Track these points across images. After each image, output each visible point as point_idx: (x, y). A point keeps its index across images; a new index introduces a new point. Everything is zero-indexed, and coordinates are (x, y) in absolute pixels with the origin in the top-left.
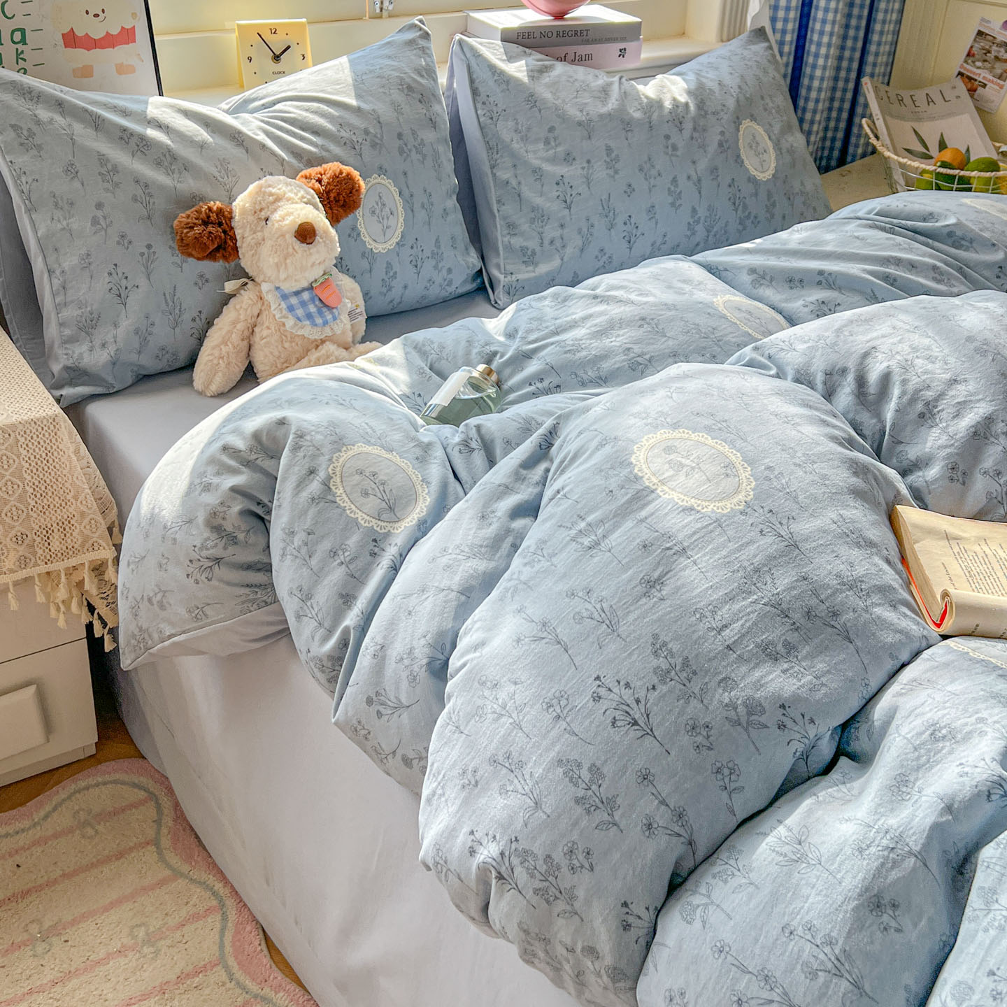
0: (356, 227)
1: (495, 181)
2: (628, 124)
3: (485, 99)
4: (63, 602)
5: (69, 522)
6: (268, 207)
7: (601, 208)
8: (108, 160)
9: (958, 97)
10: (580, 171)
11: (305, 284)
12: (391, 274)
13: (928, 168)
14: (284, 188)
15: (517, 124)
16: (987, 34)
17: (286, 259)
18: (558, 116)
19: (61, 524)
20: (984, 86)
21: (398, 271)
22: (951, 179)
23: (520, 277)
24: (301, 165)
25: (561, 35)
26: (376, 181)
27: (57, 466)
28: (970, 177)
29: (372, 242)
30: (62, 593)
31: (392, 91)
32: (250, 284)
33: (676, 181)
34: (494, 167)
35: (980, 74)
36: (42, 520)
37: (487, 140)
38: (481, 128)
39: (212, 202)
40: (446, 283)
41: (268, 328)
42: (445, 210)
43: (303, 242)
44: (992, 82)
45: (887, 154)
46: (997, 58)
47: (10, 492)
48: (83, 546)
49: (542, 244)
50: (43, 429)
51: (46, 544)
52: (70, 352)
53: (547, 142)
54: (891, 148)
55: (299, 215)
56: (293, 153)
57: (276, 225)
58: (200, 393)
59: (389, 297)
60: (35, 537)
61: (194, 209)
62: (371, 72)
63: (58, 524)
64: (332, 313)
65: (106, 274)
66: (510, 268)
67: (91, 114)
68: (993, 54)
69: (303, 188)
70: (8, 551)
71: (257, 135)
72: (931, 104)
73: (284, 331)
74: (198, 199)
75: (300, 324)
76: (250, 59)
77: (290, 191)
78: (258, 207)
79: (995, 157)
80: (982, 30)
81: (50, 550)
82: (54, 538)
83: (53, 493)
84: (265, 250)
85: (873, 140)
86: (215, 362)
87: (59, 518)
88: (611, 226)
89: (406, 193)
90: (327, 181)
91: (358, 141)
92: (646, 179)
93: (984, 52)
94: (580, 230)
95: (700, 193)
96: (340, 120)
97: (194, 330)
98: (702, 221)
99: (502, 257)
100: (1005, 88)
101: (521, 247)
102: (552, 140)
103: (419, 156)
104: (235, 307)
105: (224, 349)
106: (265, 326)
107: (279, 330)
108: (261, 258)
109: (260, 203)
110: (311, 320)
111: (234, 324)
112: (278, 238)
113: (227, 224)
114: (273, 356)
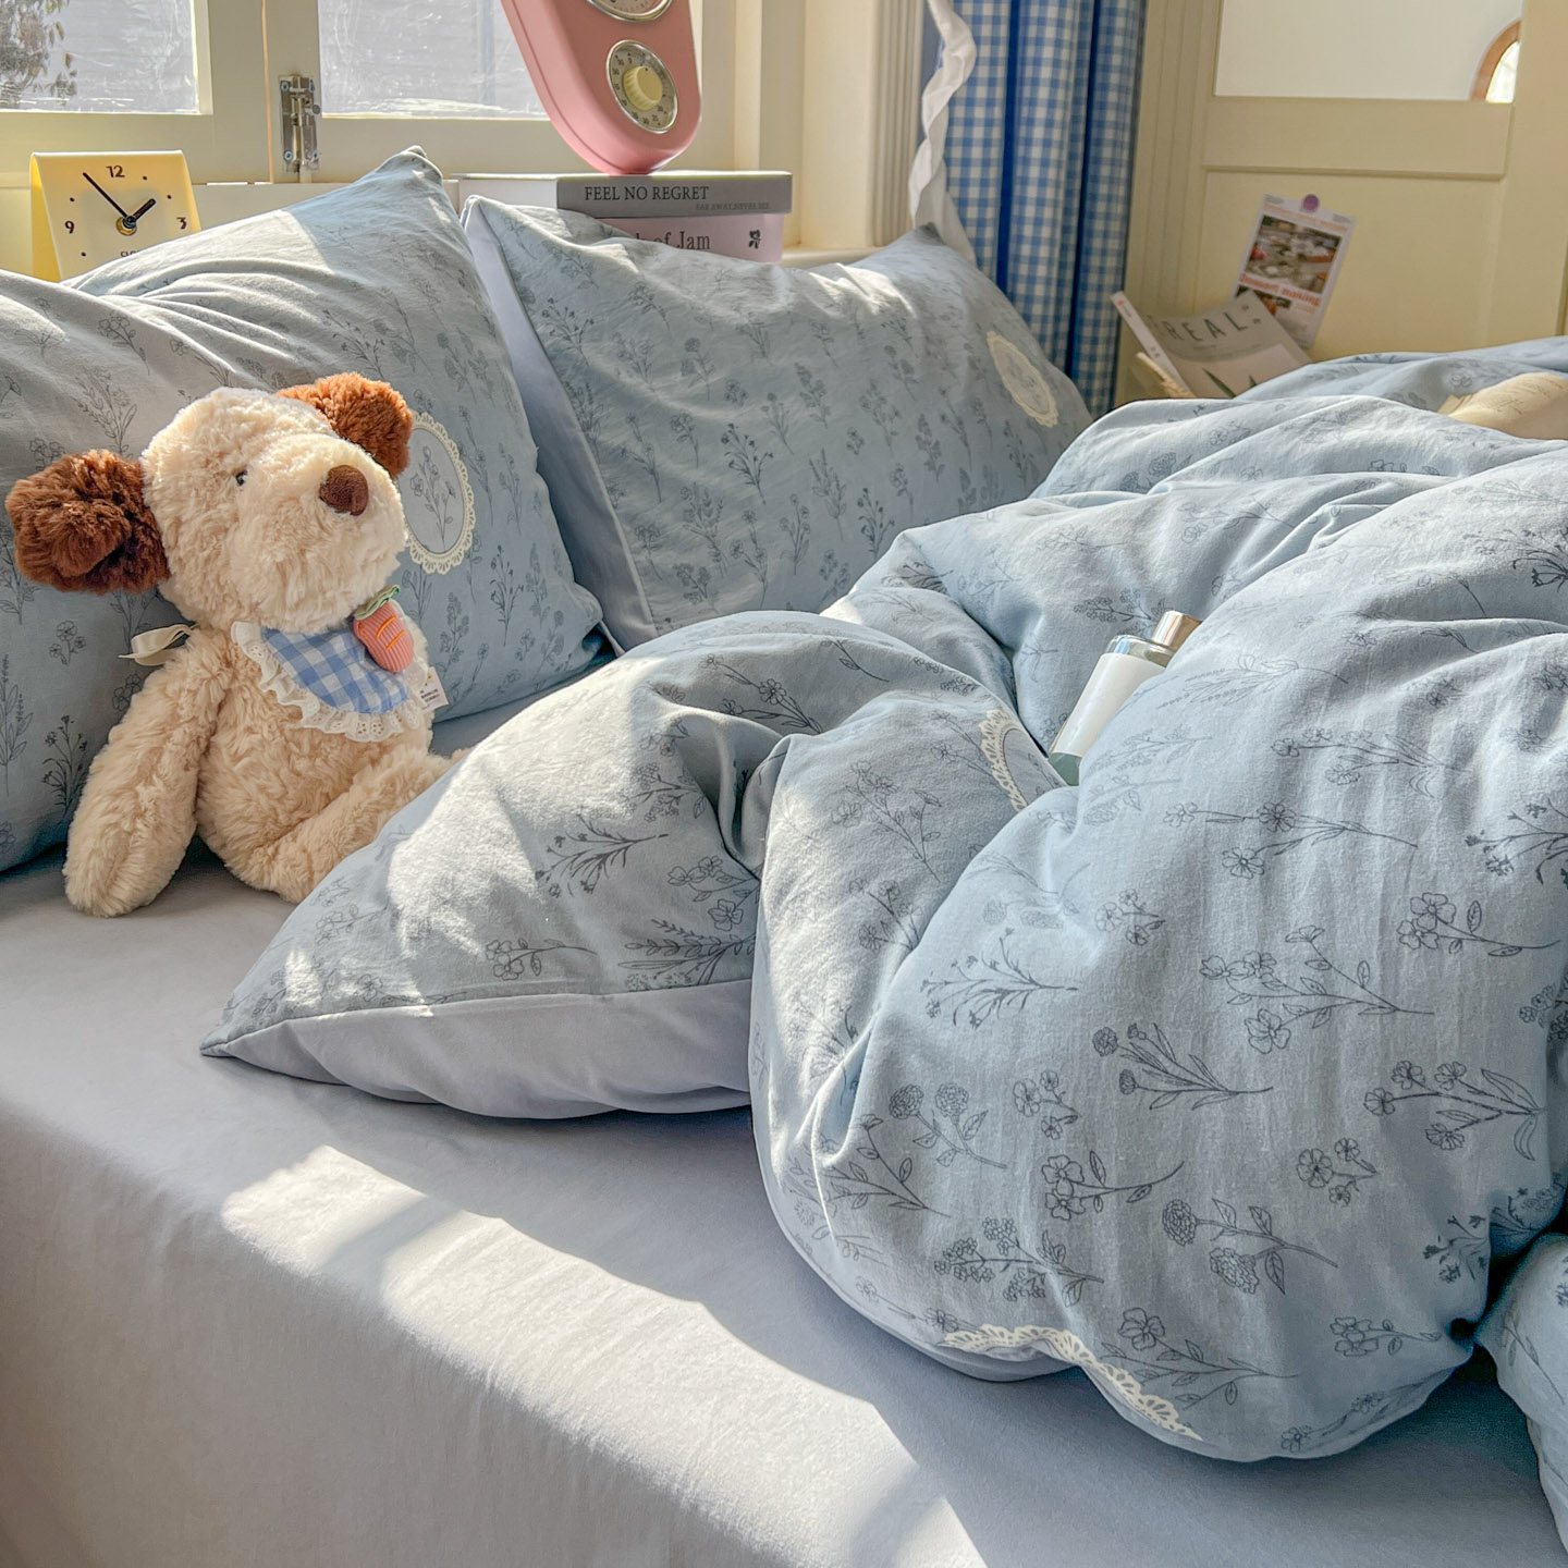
1: (597, 456)
2: (823, 327)
3: (546, 306)
6: (240, 447)
7: (813, 478)
9: (1258, 321)
10: (762, 415)
12: (458, 623)
15: (621, 342)
16: (1279, 221)
17: (302, 552)
18: (700, 319)
20: (1287, 304)
21: (471, 615)
25: (661, 195)
26: (416, 424)
29: (421, 551)
31: (408, 260)
33: (926, 424)
34: (589, 428)
35: (1275, 287)
37: (565, 377)
38: (551, 359)
39: (92, 452)
40: (553, 644)
41: (250, 730)
42: (536, 494)
43: (341, 510)
44: (1300, 296)
46: (1302, 257)
49: (717, 556)
53: (687, 368)
55: (324, 449)
61: (50, 469)
62: (355, 227)
64: (396, 683)
66: (659, 609)
68: (1295, 251)
71: (157, 324)
72: (1219, 335)
73: (294, 730)
74: (48, 452)
76: (71, 227)
78: (214, 449)
80: (1270, 214)
84: (244, 538)
86: (126, 826)
88: (838, 511)
89: (470, 450)
90: (338, 406)
91: (368, 345)
92: (878, 422)
93: (1278, 249)
94: (784, 521)
95: (966, 445)
96: (323, 304)
97: (53, 767)
98: (978, 495)
99: (641, 592)
100: (1322, 304)
101: (676, 567)
102: (697, 365)
103: (482, 383)
104: (163, 690)
105: (146, 794)
106: (241, 728)
107: (282, 732)
108: (233, 563)
109: (218, 440)
110: (357, 700)
111: (163, 731)
112: (280, 506)
113: (134, 498)
114: (268, 796)
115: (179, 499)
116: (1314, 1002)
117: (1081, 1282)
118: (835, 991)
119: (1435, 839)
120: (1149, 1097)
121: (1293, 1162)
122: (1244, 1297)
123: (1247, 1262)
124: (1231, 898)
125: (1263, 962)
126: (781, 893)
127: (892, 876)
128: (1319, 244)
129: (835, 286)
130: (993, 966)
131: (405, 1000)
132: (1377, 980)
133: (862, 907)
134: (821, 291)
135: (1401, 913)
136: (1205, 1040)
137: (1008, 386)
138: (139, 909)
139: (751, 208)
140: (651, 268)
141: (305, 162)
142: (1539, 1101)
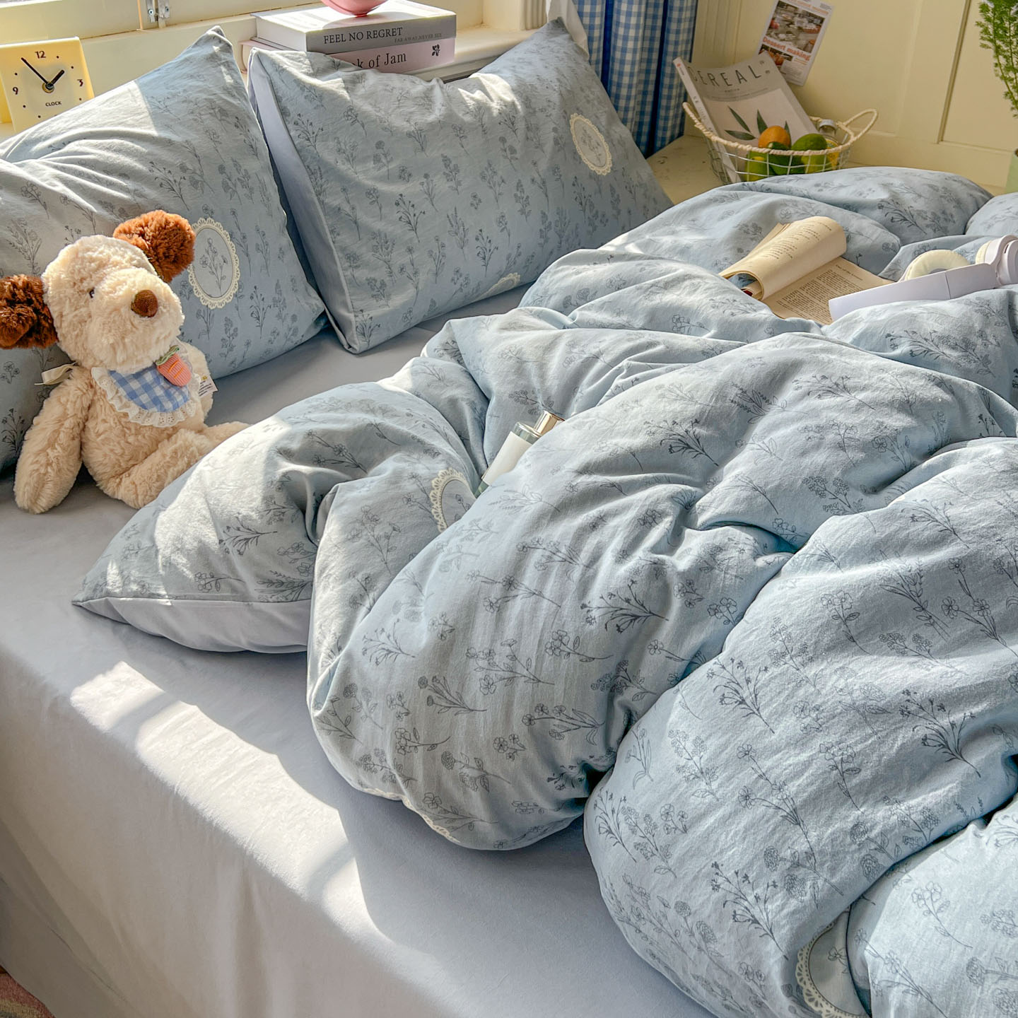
0: (187, 283)
1: (324, 211)
2: (460, 129)
3: (296, 118)
6: (91, 276)
7: (449, 225)
9: (767, 71)
10: (420, 188)
11: (150, 364)
12: (232, 332)
13: (761, 150)
14: (107, 251)
16: (788, 5)
17: (123, 338)
18: (385, 129)
20: (790, 58)
21: (239, 326)
22: (784, 160)
23: (373, 313)
24: (113, 217)
25: (372, 35)
26: (203, 225)
28: (801, 157)
29: (206, 298)
31: (204, 117)
32: (75, 371)
33: (522, 186)
34: (320, 194)
35: (784, 46)
37: (306, 164)
38: (298, 151)
39: (16, 277)
40: (291, 332)
41: (104, 421)
42: (281, 249)
43: (143, 316)
44: (798, 54)
45: (715, 138)
46: (800, 28)
49: (391, 274)
53: (377, 159)
54: (714, 131)
55: (134, 282)
56: (100, 203)
57: (106, 297)
58: (26, 511)
59: (231, 357)
62: (174, 96)
64: (182, 393)
66: (358, 305)
68: (796, 25)
69: (127, 248)
71: (55, 186)
72: (742, 81)
73: (126, 423)
75: (146, 412)
76: (16, 90)
77: (115, 253)
78: (77, 277)
79: (814, 131)
84: (94, 328)
85: (698, 125)
86: (42, 471)
88: (462, 244)
89: (238, 235)
90: (151, 234)
91: (175, 181)
92: (491, 187)
93: (787, 23)
94: (430, 253)
95: (547, 196)
96: (150, 157)
97: (7, 434)
98: (553, 225)
99: (347, 294)
100: (811, 61)
101: (367, 280)
102: (383, 157)
103: (246, 191)
104: (59, 400)
105: (52, 454)
106: (100, 419)
107: (120, 422)
108: (89, 339)
109: (79, 271)
110: (159, 406)
111: (60, 421)
112: (110, 314)
113: (37, 300)
114: (116, 454)
115: (61, 302)
116: (507, 675)
117: (408, 780)
118: (335, 627)
119: (569, 603)
120: (438, 708)
121: (492, 742)
122: (473, 793)
123: (473, 779)
124: (484, 618)
125: (490, 653)
126: (322, 572)
127: (368, 571)
128: (811, 22)
129: (472, 99)
130: (388, 637)
131: (159, 596)
132: (533, 667)
133: (353, 585)
134: (463, 102)
135: (548, 638)
136: (463, 686)
137: (580, 152)
138: (53, 509)
139: (430, 37)
140: (359, 93)
141: (161, 16)
142: (600, 721)
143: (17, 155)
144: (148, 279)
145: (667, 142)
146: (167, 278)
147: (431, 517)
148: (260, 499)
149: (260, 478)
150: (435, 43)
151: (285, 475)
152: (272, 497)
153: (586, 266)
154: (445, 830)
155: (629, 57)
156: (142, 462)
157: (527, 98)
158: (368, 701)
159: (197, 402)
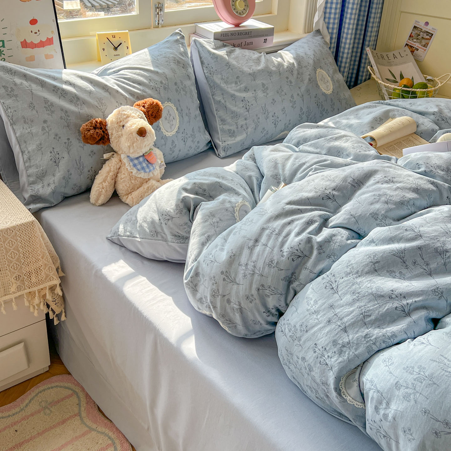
0: (159, 126)
1: (214, 101)
2: (270, 73)
3: (207, 65)
4: (37, 305)
5: (40, 269)
6: (124, 121)
7: (262, 110)
8: (48, 101)
9: (407, 55)
10: (252, 95)
11: (142, 154)
12: (174, 145)
13: (398, 88)
14: (130, 112)
15: (222, 76)
16: (418, 28)
17: (133, 144)
18: (240, 71)
19: (36, 270)
20: (417, 50)
21: (177, 144)
22: (408, 92)
23: (229, 143)
24: (134, 99)
25: (240, 34)
26: (167, 104)
27: (34, 244)
28: (415, 91)
29: (166, 132)
30: (36, 301)
31: (171, 63)
32: (115, 155)
33: (293, 96)
34: (213, 95)
35: (416, 45)
36: (27, 269)
37: (209, 83)
38: (206, 78)
39: (97, 119)
40: (197, 148)
41: (124, 174)
42: (195, 115)
43: (141, 136)
44: (421, 48)
45: (380, 82)
46: (422, 37)
47: (13, 257)
48: (45, 279)
49: (237, 128)
50: (27, 227)
51: (29, 279)
52: (33, 188)
53: (236, 83)
54: (380, 79)
55: (139, 124)
56: (130, 94)
57: (128, 129)
59: (173, 155)
60: (24, 277)
61: (89, 122)
62: (161, 55)
63: (34, 270)
64: (153, 166)
65: (49, 153)
66: (224, 139)
67: (39, 80)
68: (421, 36)
69: (138, 111)
70: (12, 284)
71: (114, 86)
72: (396, 58)
73: (132, 175)
74: (90, 117)
75: (139, 172)
76: (104, 50)
77: (133, 113)
78: (119, 121)
79: (425, 82)
80: (416, 26)
81: (31, 282)
82: (33, 276)
83: (32, 256)
84: (123, 139)
85: (373, 76)
86: (100, 190)
87: (35, 267)
88: (267, 118)
89: (179, 109)
90: (147, 106)
91: (158, 87)
92: (280, 96)
93: (417, 35)
94: (254, 120)
95: (303, 101)
96: (150, 78)
97: (89, 176)
98: (305, 113)
99: (220, 135)
100: (426, 51)
101: (228, 129)
102: (238, 82)
103: (184, 92)
104: (109, 165)
105: (104, 184)
106: (122, 173)
107: (129, 175)
108: (121, 143)
109: (120, 119)
110: (144, 170)
111: (108, 173)
112: (129, 134)
113: (104, 128)
114: (127, 186)
115: (112, 129)
116: (252, 272)
117: (215, 307)
118: (195, 252)
119: (276, 250)
120: (227, 282)
121: (244, 296)
122: (236, 314)
123: (237, 309)
124: (246, 252)
125: (247, 265)
126: (193, 233)
127: (209, 234)
128: (427, 35)
129: (277, 61)
130: (212, 256)
131: (137, 237)
132: (261, 271)
133: (203, 238)
134: (273, 62)
135: (267, 261)
136: (236, 275)
137: (319, 84)
138: (103, 205)
139: (263, 36)
140: (232, 57)
141: (160, 23)
142: (284, 293)
143: (101, 74)
144: (144, 123)
145: (363, 81)
146: (151, 123)
147: (234, 217)
148: (174, 205)
149: (175, 198)
150: (265, 38)
151: (184, 197)
152: (179, 205)
153: (307, 129)
154: (226, 327)
155: (347, 46)
156: (136, 190)
157: (300, 61)
158: (203, 279)
159: (158, 170)
